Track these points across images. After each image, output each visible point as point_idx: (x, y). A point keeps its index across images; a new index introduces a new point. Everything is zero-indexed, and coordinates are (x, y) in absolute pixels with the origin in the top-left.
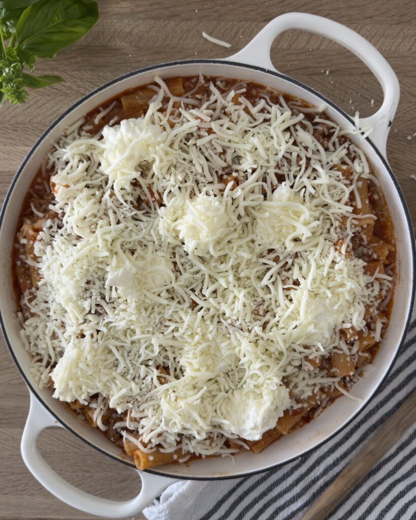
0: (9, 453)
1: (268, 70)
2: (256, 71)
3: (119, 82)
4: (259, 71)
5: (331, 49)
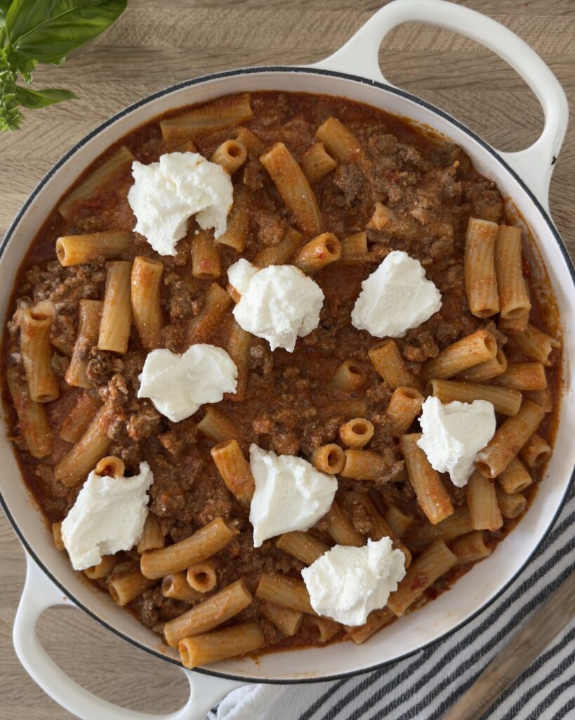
1: (375, 82)
2: (358, 82)
3: (157, 99)
4: (361, 83)
5: (468, 51)
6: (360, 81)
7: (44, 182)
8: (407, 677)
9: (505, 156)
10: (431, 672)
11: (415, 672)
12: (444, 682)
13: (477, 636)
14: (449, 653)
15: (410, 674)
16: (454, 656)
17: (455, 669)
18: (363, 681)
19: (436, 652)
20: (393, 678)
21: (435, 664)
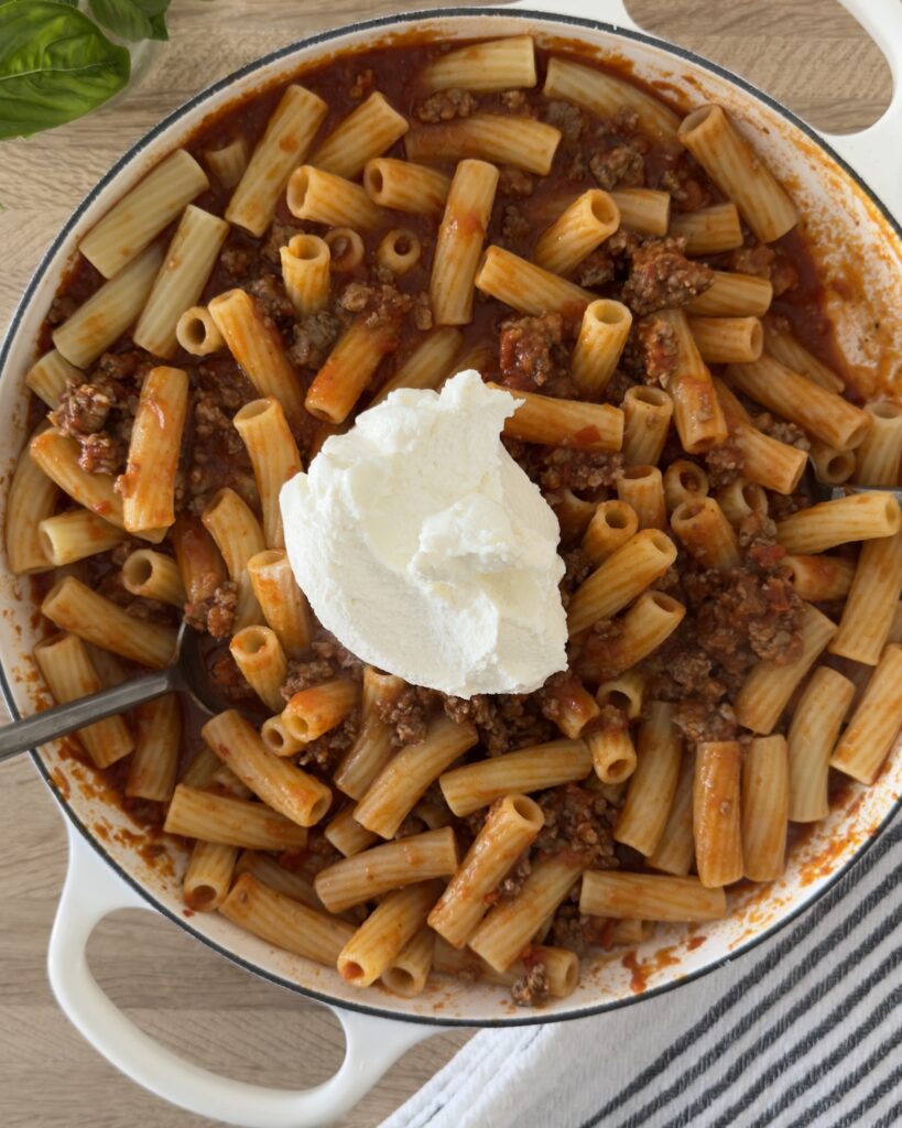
0: (26, 1066)
1: (618, 28)
2: (590, 29)
5: (799, 96)
8: (701, 1111)
9: (831, 139)
10: (741, 1103)
11: (714, 1102)
12: (761, 1118)
13: (815, 1042)
14: (769, 1072)
15: (705, 1106)
16: (777, 1076)
17: (780, 1097)
18: (628, 1118)
19: (748, 1069)
20: (677, 1113)
21: (747, 1090)
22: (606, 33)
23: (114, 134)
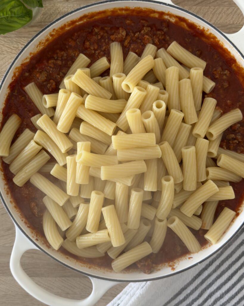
0: (3, 293)
1: (168, 4)
6: (161, 4)
7: (19, 54)
9: (227, 35)
11: (194, 303)
14: (210, 294)
22: (165, 6)
23: (28, 34)
